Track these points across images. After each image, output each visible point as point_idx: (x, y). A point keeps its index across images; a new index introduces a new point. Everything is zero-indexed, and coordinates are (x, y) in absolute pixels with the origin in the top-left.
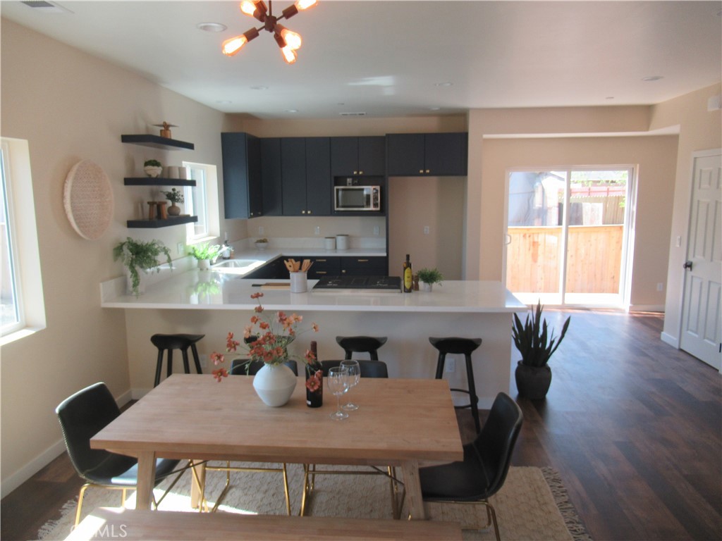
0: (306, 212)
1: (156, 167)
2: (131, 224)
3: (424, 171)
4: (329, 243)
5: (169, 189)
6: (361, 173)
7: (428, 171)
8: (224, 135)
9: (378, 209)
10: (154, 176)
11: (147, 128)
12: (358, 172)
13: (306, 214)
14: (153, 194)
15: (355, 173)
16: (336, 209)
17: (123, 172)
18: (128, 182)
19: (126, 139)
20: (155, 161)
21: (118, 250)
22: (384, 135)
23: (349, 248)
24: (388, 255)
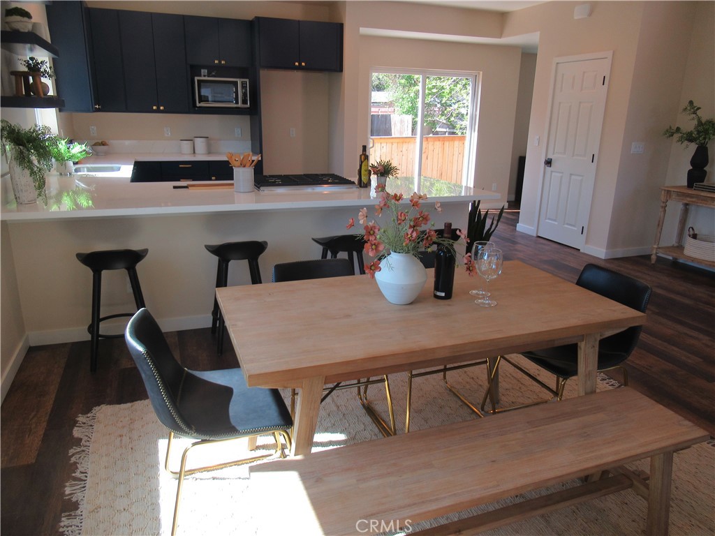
0: (158, 108)
3: (300, 64)
4: (186, 146)
6: (223, 62)
7: (304, 64)
9: (248, 106)
12: (220, 62)
13: (158, 111)
15: (216, 62)
16: (198, 105)
20: (22, 9)
22: (253, 18)
23: (209, 152)
24: (262, 158)
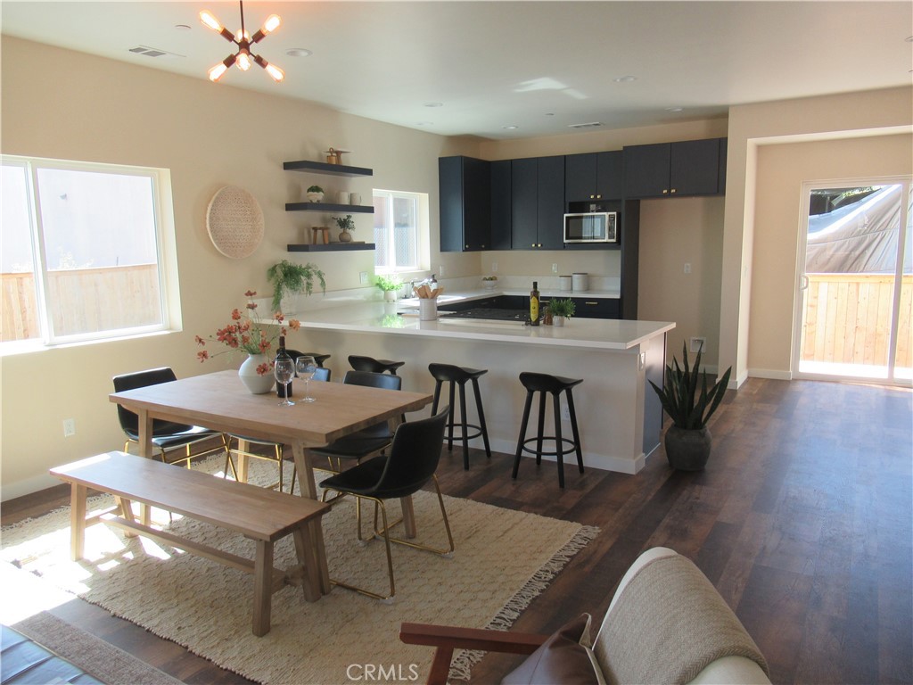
0: (536, 246)
1: (316, 193)
2: (291, 248)
3: (669, 191)
4: (565, 283)
5: (343, 215)
7: (673, 191)
8: (441, 160)
9: (614, 240)
10: (315, 201)
11: (320, 155)
12: (596, 197)
13: (536, 248)
14: (325, 220)
15: (592, 197)
16: (565, 241)
17: (286, 198)
18: (289, 207)
19: (288, 166)
20: (317, 187)
21: (273, 270)
22: (621, 149)
